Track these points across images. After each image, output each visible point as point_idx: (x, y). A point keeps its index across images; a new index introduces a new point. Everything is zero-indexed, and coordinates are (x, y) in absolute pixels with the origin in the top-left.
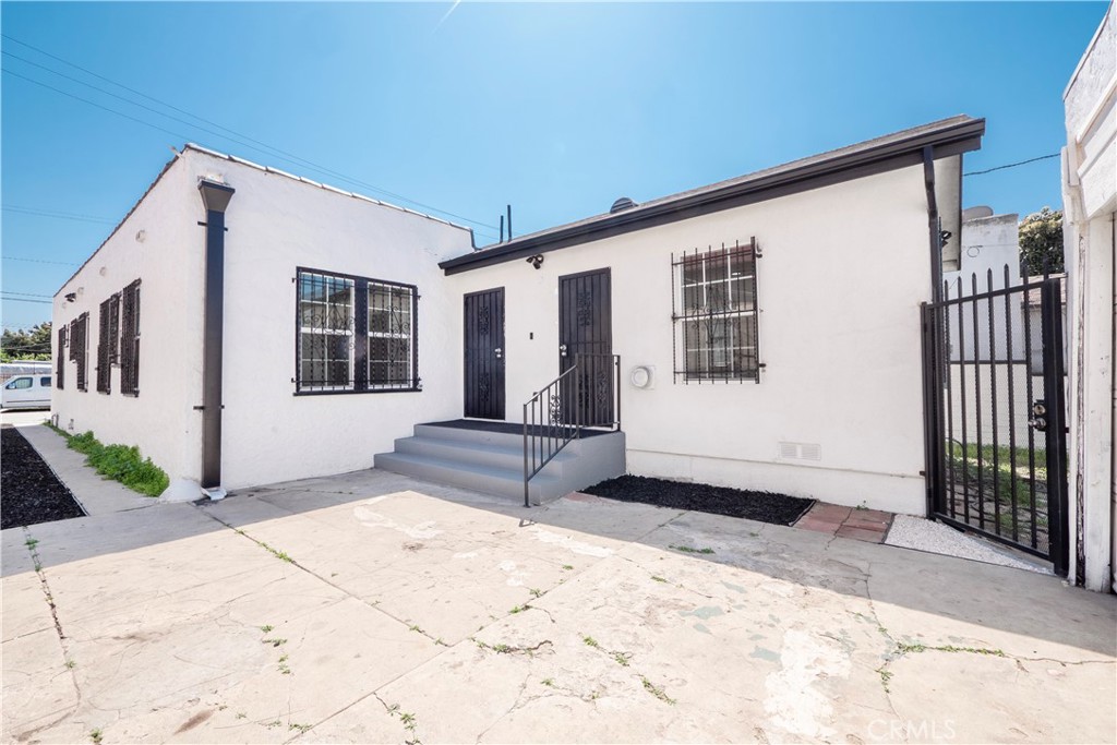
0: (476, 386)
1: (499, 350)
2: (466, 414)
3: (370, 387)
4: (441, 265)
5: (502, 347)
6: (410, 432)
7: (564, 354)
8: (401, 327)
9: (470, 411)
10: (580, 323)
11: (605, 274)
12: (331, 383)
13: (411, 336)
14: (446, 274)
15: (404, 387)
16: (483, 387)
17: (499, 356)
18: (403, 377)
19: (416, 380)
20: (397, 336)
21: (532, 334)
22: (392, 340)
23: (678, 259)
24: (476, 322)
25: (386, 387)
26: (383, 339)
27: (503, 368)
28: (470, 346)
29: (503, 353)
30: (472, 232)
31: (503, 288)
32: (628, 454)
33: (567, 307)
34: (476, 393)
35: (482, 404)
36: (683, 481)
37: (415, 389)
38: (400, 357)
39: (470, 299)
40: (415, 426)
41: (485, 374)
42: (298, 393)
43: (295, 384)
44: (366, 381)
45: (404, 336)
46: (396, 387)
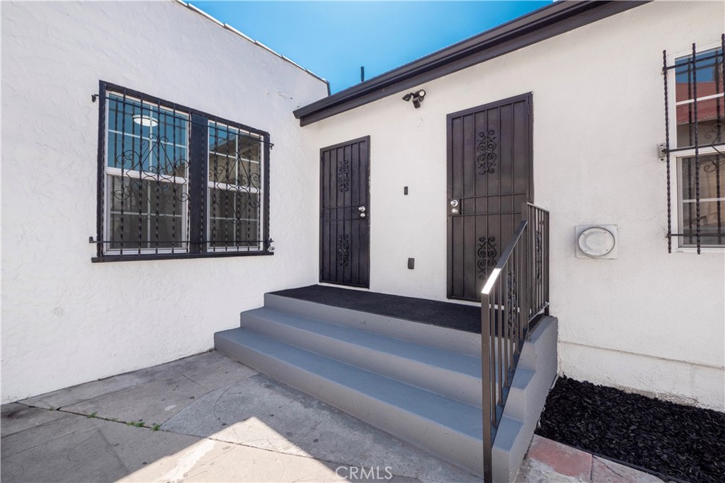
0: (334, 249)
1: (362, 209)
2: (322, 280)
3: (210, 250)
4: (296, 113)
5: (367, 205)
6: (259, 303)
7: (454, 211)
8: (249, 178)
9: (326, 276)
10: (478, 170)
11: (524, 103)
12: (155, 244)
13: (262, 191)
14: (302, 125)
15: (252, 249)
16: (342, 251)
17: (363, 215)
18: (251, 238)
19: (267, 242)
20: (244, 189)
21: (406, 189)
22: (239, 193)
23: (671, 62)
24: (334, 178)
25: (230, 249)
26: (227, 191)
27: (368, 229)
28: (327, 205)
29: (367, 212)
30: (328, 84)
31: (368, 137)
32: (560, 347)
33: (458, 151)
34: (333, 258)
35: (341, 268)
36: (674, 401)
37: (266, 252)
38: (248, 213)
39: (327, 154)
40: (265, 294)
41: (345, 236)
42: (100, 258)
43: (95, 245)
44: (206, 242)
45: (253, 190)
46: (244, 249)
